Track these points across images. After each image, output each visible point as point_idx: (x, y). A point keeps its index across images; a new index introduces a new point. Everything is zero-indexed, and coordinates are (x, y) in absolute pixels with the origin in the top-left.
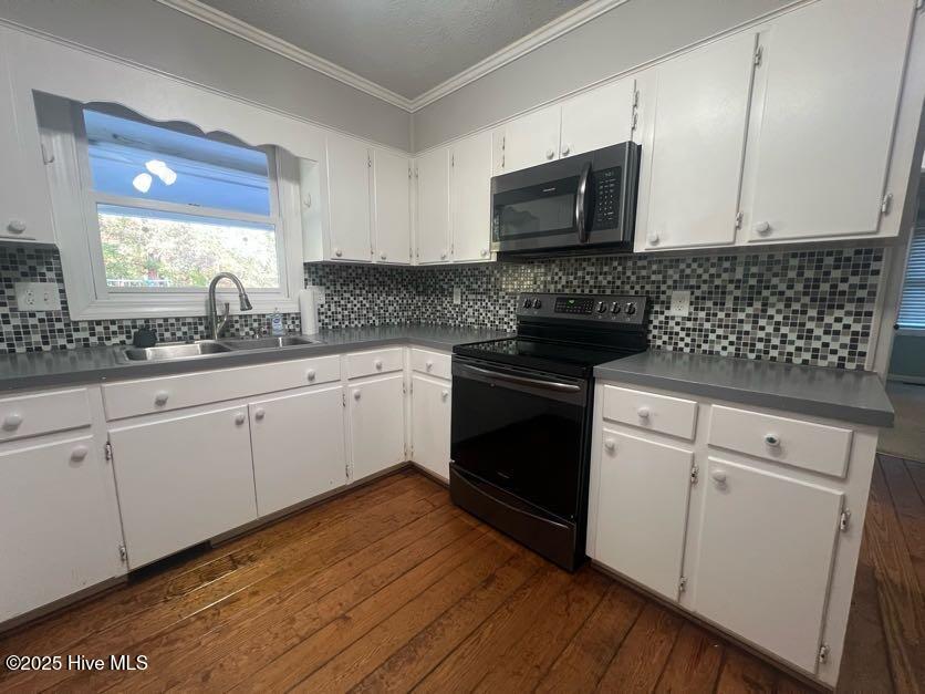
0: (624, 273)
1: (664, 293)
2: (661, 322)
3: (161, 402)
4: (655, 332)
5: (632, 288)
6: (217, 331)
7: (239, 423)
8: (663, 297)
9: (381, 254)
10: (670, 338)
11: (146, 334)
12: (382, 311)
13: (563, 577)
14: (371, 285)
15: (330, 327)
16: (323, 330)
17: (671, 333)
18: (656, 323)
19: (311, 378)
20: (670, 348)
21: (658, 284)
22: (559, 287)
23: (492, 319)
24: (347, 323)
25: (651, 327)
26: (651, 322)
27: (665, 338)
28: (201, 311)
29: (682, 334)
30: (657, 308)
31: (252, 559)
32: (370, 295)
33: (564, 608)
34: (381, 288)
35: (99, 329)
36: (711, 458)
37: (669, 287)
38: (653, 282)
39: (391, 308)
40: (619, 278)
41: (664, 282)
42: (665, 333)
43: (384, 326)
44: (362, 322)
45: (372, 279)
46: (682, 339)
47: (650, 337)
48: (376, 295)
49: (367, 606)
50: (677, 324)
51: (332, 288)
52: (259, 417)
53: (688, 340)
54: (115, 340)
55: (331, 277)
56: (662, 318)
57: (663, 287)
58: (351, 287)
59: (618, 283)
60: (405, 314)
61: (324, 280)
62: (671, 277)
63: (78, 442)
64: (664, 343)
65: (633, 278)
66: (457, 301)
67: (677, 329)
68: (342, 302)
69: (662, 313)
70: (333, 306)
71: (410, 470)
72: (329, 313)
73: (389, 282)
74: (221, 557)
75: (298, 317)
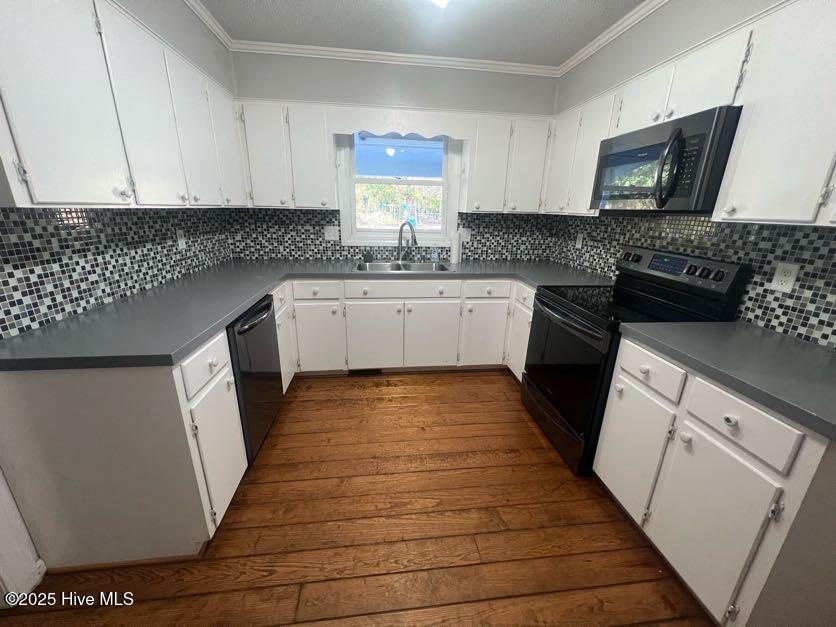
0: (731, 237)
1: (769, 263)
2: (758, 294)
3: (365, 293)
4: (749, 304)
5: (736, 253)
6: (401, 257)
7: (399, 311)
8: (767, 268)
9: (512, 205)
10: (764, 313)
11: (369, 255)
12: (514, 249)
13: (568, 474)
14: (508, 228)
15: (472, 259)
16: (465, 261)
17: (766, 308)
18: (752, 294)
19: (441, 293)
20: (761, 324)
21: (764, 253)
22: (665, 243)
23: (602, 265)
24: (484, 256)
25: (746, 298)
26: (747, 292)
27: (759, 312)
28: (395, 243)
29: (779, 312)
30: (757, 278)
31: (395, 385)
32: (506, 236)
33: (552, 488)
34: (516, 231)
35: (352, 250)
36: (686, 422)
37: (776, 258)
38: (760, 250)
39: (523, 247)
40: (724, 241)
41: (772, 252)
42: (760, 307)
43: (515, 261)
44: (497, 257)
45: (509, 222)
46: (777, 317)
47: (743, 308)
48: (511, 236)
49: (436, 429)
50: (776, 299)
51: (476, 230)
52: (409, 311)
53: (784, 319)
54: (357, 257)
55: (477, 222)
56: (760, 290)
57: (770, 257)
58: (491, 230)
59: (722, 246)
60: (536, 252)
61: (471, 224)
62: (782, 246)
63: (335, 305)
64: (757, 317)
65: (739, 243)
66: (579, 246)
67: (775, 305)
68: (483, 241)
69: (762, 285)
70: (475, 243)
71: (505, 371)
72: (472, 248)
73: (524, 226)
74: (384, 379)
75: (449, 250)
